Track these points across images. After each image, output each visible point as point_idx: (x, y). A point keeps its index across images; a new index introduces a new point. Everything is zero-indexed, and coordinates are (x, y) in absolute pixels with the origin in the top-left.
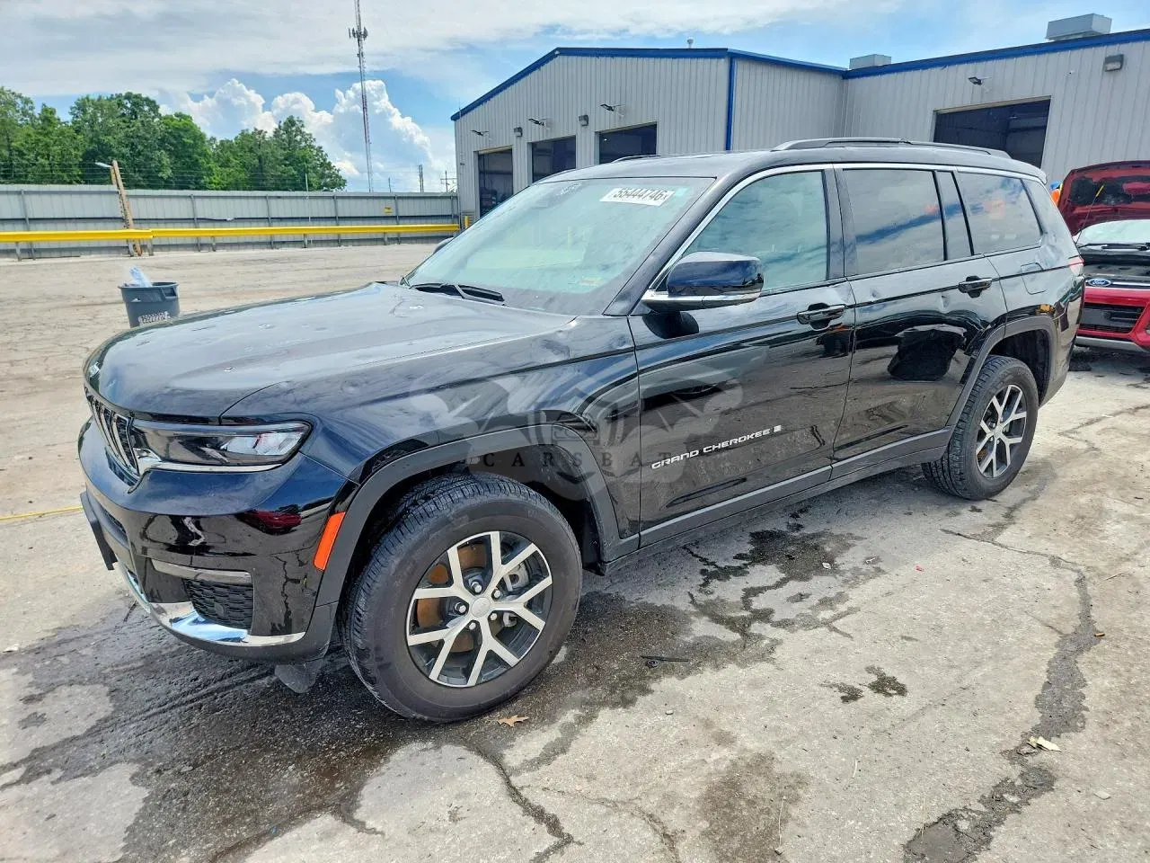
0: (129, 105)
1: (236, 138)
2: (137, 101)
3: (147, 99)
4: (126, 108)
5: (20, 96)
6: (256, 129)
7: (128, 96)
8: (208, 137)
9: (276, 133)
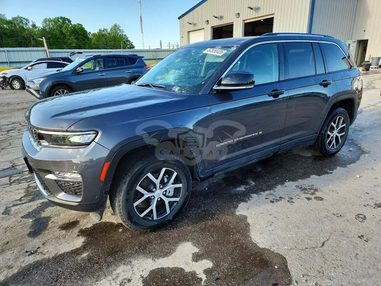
0: (61, 21)
1: (98, 32)
2: (64, 19)
3: (67, 19)
4: (60, 22)
5: (24, 19)
6: (104, 29)
7: (61, 18)
8: (88, 32)
9: (111, 29)
